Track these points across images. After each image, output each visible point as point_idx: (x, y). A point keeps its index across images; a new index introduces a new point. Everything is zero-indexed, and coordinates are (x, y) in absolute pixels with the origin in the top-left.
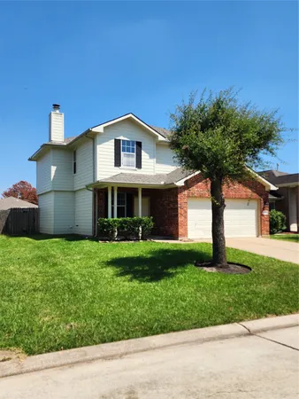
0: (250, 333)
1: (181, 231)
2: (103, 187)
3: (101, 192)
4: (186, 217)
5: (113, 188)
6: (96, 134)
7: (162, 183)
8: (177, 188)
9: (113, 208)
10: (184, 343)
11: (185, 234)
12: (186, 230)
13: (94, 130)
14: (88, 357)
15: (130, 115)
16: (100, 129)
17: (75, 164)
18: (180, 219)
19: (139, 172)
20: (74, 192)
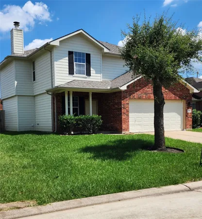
0: (190, 190)
1: (124, 126)
2: (60, 92)
3: (58, 96)
4: (128, 116)
5: (69, 92)
6: (53, 46)
7: (109, 88)
8: (121, 92)
9: (69, 109)
10: (146, 196)
11: (127, 129)
12: (128, 126)
13: (51, 44)
14: (83, 204)
15: (81, 31)
16: (56, 43)
17: (34, 73)
18: (123, 117)
19: (89, 79)
20: (34, 96)
